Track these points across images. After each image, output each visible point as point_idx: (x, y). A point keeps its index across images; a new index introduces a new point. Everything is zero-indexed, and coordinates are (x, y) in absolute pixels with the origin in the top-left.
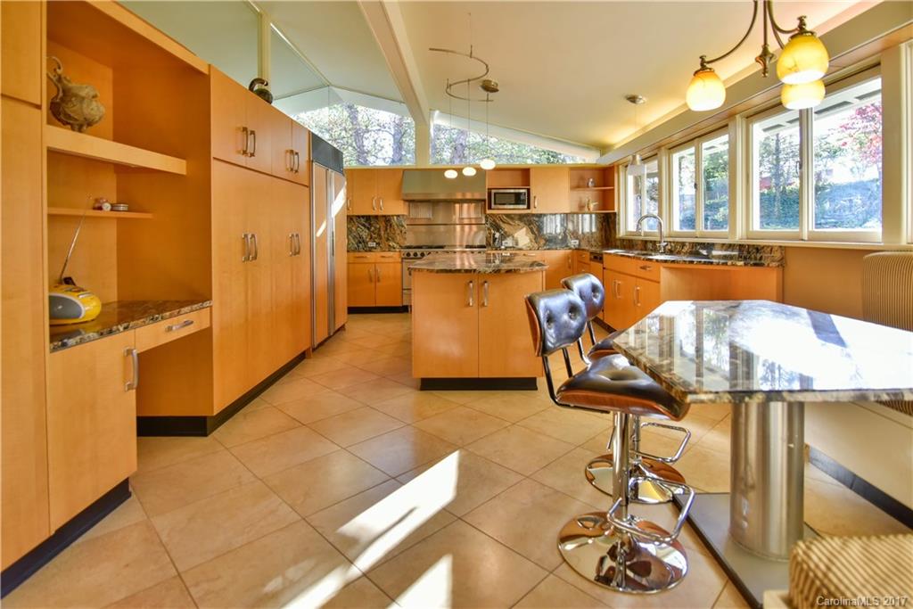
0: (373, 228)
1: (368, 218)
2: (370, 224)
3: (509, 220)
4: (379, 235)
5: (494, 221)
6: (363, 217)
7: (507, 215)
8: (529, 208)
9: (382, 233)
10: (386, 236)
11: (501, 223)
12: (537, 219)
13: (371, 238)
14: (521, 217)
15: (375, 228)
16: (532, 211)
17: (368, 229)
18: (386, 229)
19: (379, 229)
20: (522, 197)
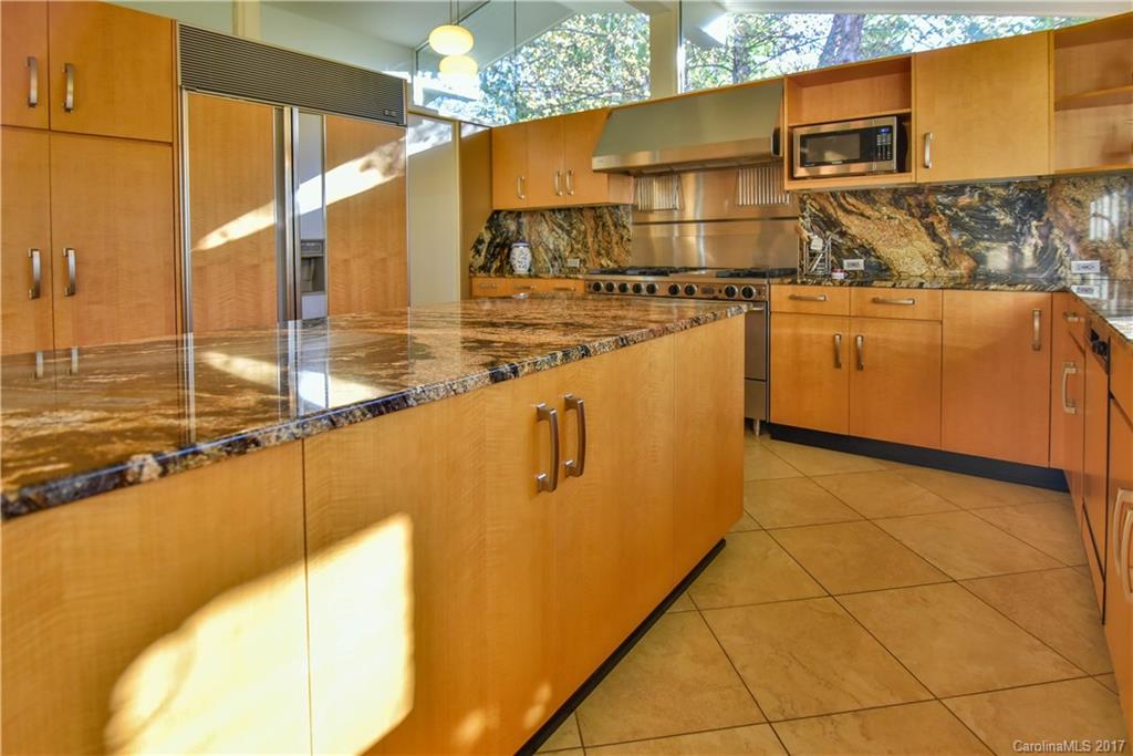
0: (575, 232)
1: (567, 211)
2: (571, 225)
3: (862, 206)
4: (585, 245)
5: (822, 210)
6: (560, 210)
7: (854, 193)
8: (903, 167)
9: (590, 240)
10: (596, 246)
11: (840, 214)
12: (947, 200)
13: (572, 251)
14: (897, 197)
15: (579, 232)
16: (917, 176)
17: (569, 233)
18: (596, 233)
19: (585, 233)
20: (881, 140)
